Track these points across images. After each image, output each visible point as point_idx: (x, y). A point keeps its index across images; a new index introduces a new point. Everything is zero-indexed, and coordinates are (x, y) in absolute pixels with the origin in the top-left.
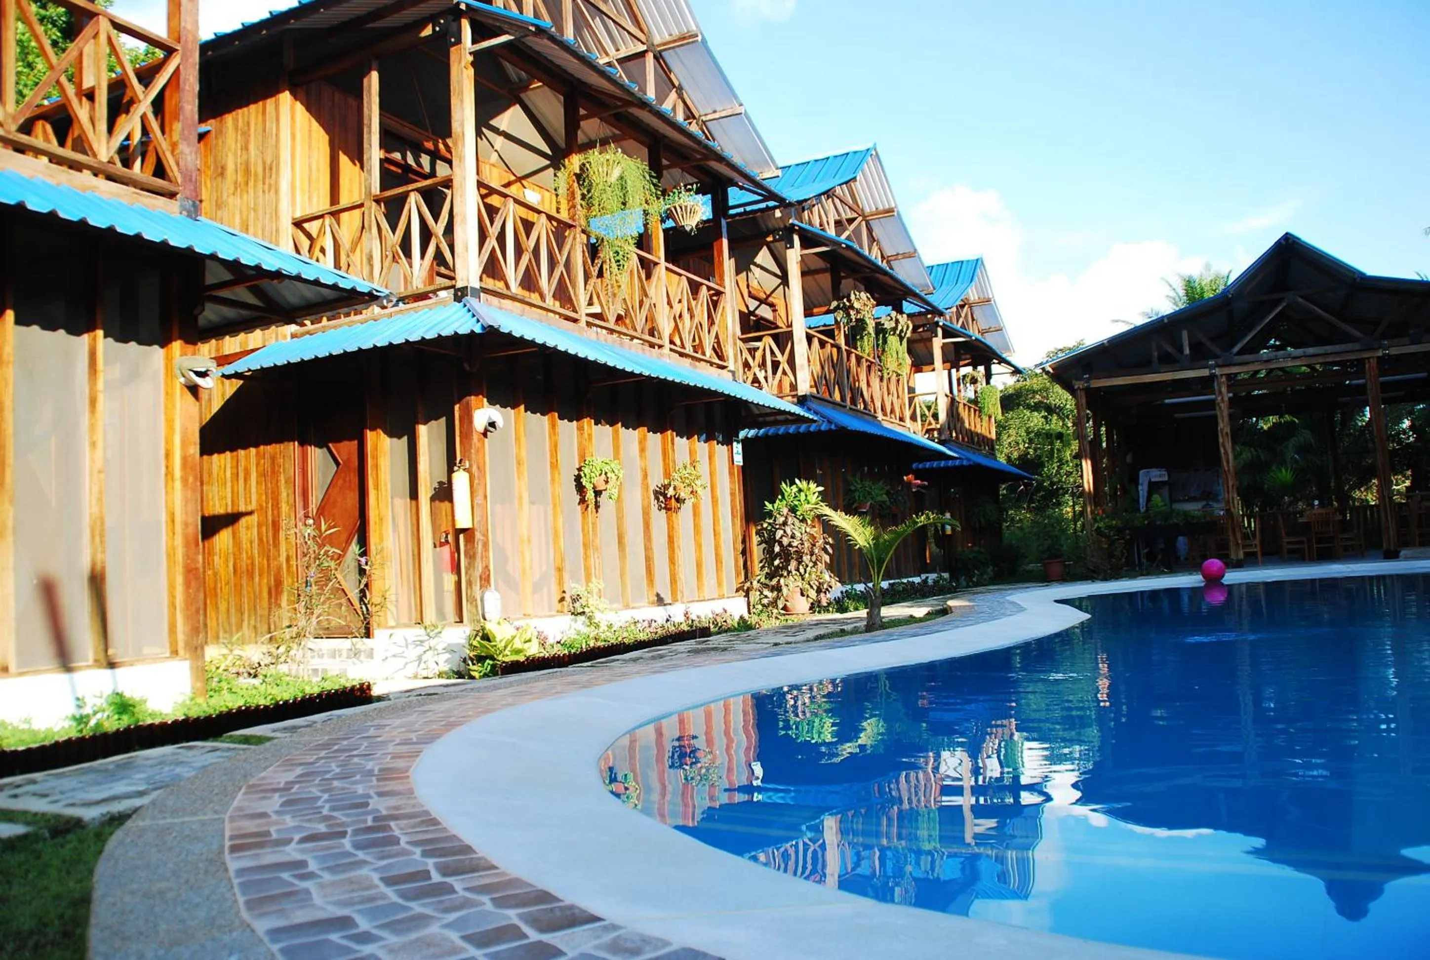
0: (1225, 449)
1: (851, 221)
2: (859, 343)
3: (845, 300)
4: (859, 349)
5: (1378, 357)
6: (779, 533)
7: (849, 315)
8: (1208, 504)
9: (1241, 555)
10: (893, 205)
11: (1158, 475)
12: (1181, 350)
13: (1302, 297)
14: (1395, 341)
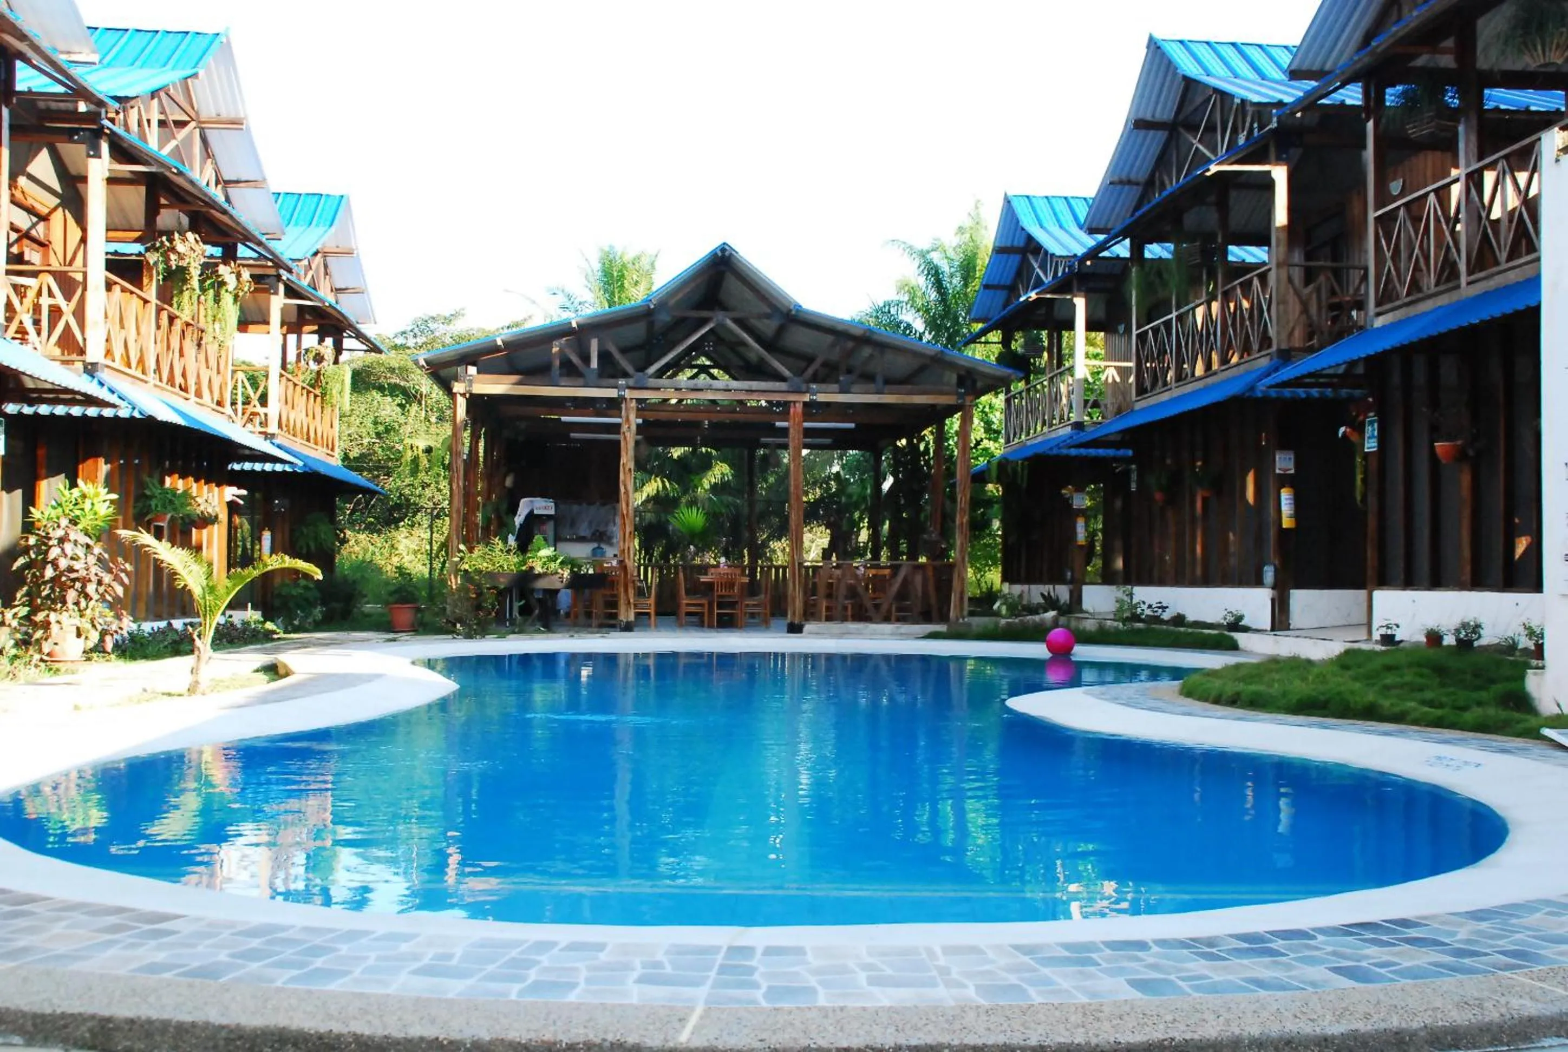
0: (626, 488)
1: (181, 124)
2: (175, 299)
3: (164, 238)
4: (175, 306)
5: (804, 402)
7: (167, 260)
8: (599, 548)
9: (632, 618)
10: (242, 116)
11: (544, 506)
12: (587, 362)
13: (732, 320)
14: (824, 386)
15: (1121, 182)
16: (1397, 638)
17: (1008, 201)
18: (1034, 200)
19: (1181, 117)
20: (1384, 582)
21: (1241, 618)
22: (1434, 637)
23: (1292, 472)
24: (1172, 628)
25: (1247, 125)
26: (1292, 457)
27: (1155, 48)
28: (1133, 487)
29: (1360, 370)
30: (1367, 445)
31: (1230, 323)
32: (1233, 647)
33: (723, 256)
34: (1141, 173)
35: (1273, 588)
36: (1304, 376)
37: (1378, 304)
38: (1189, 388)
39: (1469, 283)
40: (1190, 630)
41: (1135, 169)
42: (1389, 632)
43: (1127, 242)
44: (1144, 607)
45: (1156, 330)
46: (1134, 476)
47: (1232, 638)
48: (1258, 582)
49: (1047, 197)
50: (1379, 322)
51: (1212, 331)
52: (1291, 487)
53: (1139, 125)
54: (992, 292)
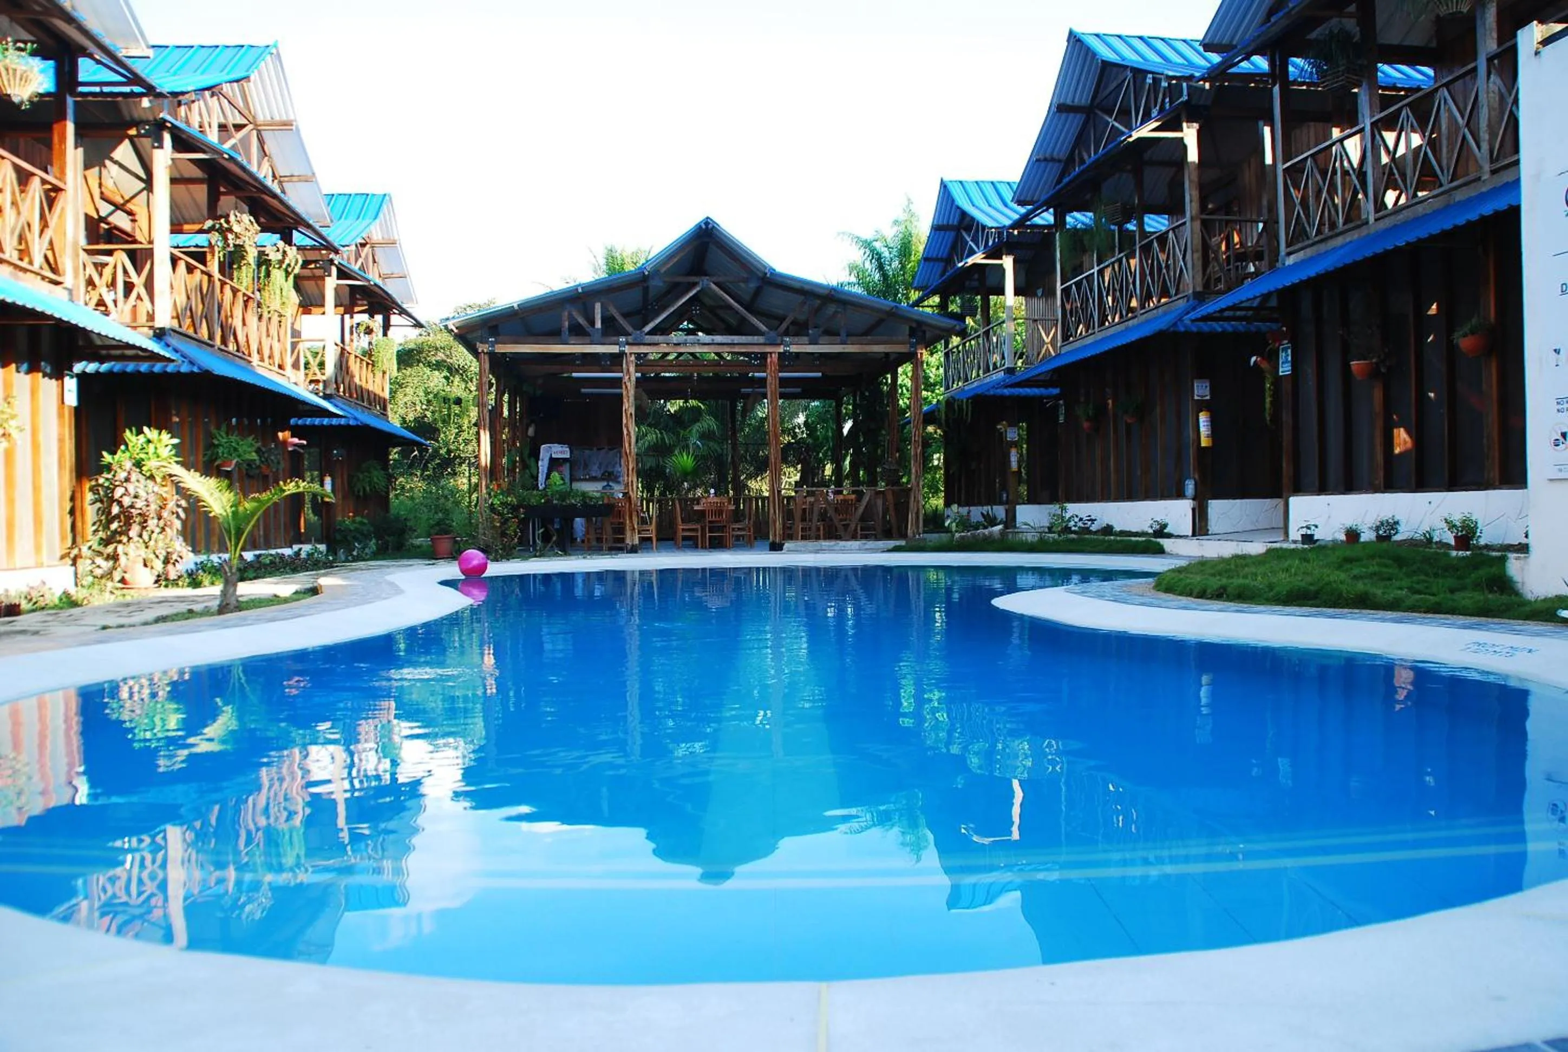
0: (628, 430)
1: (239, 127)
2: (235, 274)
3: (222, 221)
4: (235, 280)
5: (779, 353)
6: (119, 492)
7: (226, 239)
8: (608, 485)
9: (636, 541)
10: (292, 117)
11: (560, 451)
12: (592, 323)
13: (715, 284)
14: (796, 339)
15: (1045, 160)
16: (1316, 538)
17: (944, 186)
18: (966, 185)
19: (1098, 101)
20: (1298, 489)
21: (1165, 526)
22: (1353, 535)
23: (1208, 398)
24: (1101, 537)
25: (1160, 100)
26: (1208, 384)
27: (1075, 40)
28: (1061, 419)
29: (1273, 302)
30: (1281, 370)
31: (1148, 272)
32: (1160, 551)
33: (707, 228)
34: (1062, 152)
35: (1194, 499)
36: (1222, 311)
37: (1288, 245)
38: (1112, 331)
39: (1376, 220)
40: (1118, 538)
41: (1057, 149)
42: (1309, 532)
43: (1051, 210)
44: (1076, 520)
45: (1078, 285)
46: (1062, 410)
47: (1158, 544)
48: (1180, 495)
49: (977, 182)
50: (1290, 261)
51: (1131, 281)
52: (1208, 410)
53: (1060, 109)
54: (932, 264)
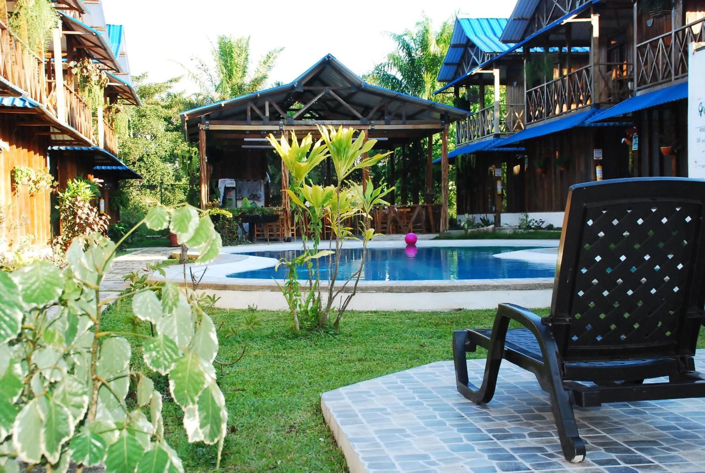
0: (285, 174)
5: (369, 130)
9: (290, 235)
11: (230, 183)
12: (264, 113)
13: (333, 91)
14: (378, 122)
17: (458, 22)
18: (471, 21)
23: (601, 158)
26: (601, 152)
28: (526, 166)
30: (633, 147)
31: (572, 90)
33: (329, 60)
34: (528, 15)
37: (638, 86)
38: (553, 120)
39: (675, 80)
40: (556, 232)
41: (525, 13)
43: (523, 47)
44: (534, 222)
46: (526, 161)
49: (478, 19)
50: (638, 94)
51: (564, 93)
52: (601, 165)
54: (449, 66)
